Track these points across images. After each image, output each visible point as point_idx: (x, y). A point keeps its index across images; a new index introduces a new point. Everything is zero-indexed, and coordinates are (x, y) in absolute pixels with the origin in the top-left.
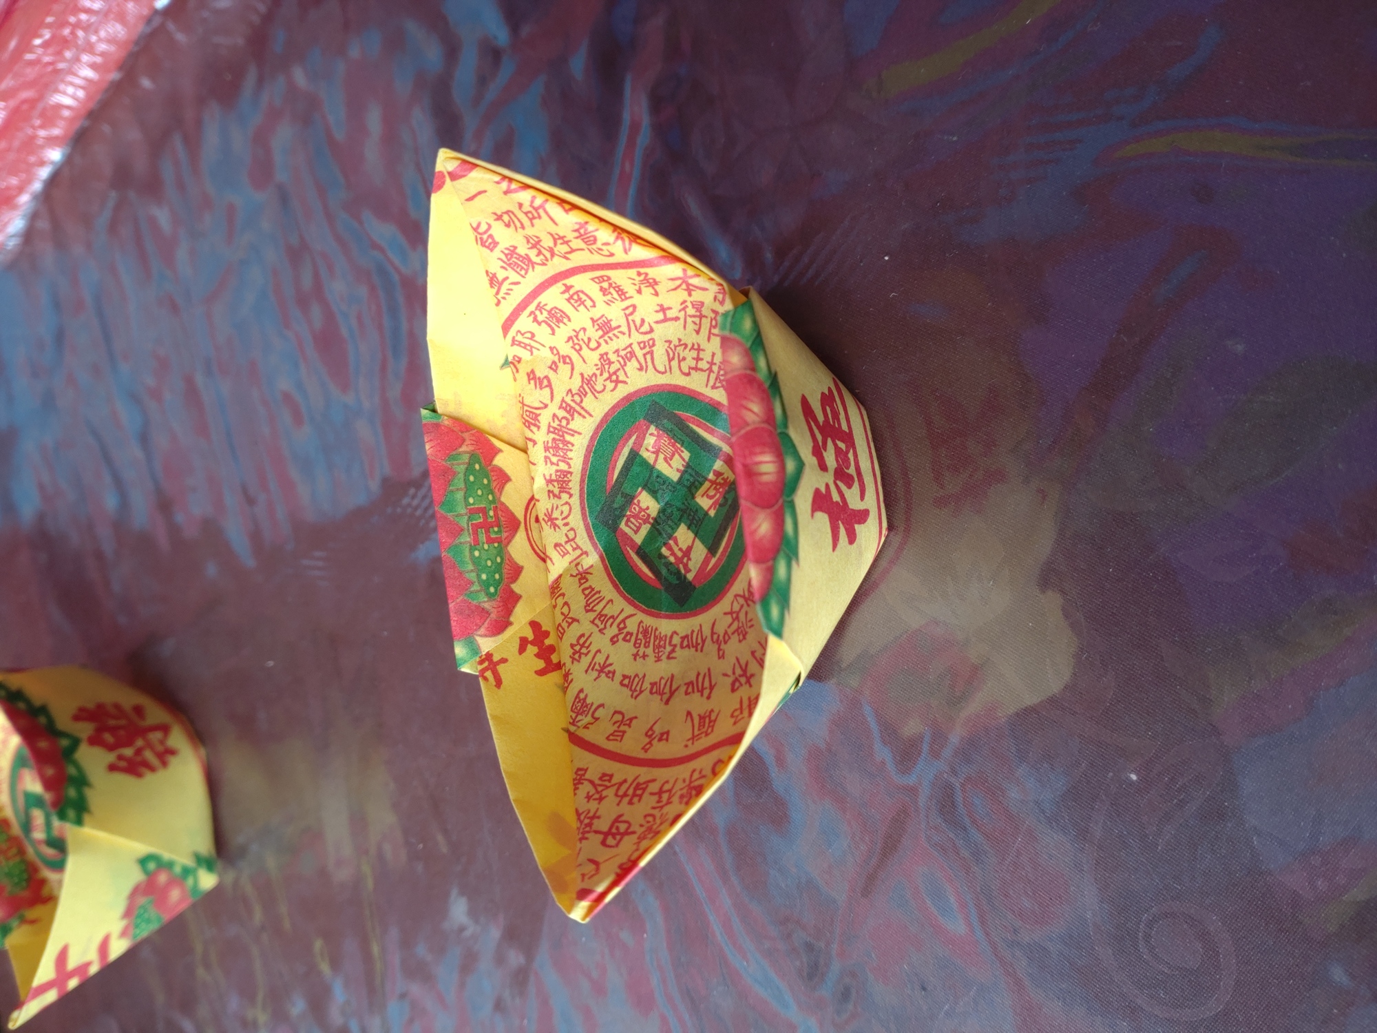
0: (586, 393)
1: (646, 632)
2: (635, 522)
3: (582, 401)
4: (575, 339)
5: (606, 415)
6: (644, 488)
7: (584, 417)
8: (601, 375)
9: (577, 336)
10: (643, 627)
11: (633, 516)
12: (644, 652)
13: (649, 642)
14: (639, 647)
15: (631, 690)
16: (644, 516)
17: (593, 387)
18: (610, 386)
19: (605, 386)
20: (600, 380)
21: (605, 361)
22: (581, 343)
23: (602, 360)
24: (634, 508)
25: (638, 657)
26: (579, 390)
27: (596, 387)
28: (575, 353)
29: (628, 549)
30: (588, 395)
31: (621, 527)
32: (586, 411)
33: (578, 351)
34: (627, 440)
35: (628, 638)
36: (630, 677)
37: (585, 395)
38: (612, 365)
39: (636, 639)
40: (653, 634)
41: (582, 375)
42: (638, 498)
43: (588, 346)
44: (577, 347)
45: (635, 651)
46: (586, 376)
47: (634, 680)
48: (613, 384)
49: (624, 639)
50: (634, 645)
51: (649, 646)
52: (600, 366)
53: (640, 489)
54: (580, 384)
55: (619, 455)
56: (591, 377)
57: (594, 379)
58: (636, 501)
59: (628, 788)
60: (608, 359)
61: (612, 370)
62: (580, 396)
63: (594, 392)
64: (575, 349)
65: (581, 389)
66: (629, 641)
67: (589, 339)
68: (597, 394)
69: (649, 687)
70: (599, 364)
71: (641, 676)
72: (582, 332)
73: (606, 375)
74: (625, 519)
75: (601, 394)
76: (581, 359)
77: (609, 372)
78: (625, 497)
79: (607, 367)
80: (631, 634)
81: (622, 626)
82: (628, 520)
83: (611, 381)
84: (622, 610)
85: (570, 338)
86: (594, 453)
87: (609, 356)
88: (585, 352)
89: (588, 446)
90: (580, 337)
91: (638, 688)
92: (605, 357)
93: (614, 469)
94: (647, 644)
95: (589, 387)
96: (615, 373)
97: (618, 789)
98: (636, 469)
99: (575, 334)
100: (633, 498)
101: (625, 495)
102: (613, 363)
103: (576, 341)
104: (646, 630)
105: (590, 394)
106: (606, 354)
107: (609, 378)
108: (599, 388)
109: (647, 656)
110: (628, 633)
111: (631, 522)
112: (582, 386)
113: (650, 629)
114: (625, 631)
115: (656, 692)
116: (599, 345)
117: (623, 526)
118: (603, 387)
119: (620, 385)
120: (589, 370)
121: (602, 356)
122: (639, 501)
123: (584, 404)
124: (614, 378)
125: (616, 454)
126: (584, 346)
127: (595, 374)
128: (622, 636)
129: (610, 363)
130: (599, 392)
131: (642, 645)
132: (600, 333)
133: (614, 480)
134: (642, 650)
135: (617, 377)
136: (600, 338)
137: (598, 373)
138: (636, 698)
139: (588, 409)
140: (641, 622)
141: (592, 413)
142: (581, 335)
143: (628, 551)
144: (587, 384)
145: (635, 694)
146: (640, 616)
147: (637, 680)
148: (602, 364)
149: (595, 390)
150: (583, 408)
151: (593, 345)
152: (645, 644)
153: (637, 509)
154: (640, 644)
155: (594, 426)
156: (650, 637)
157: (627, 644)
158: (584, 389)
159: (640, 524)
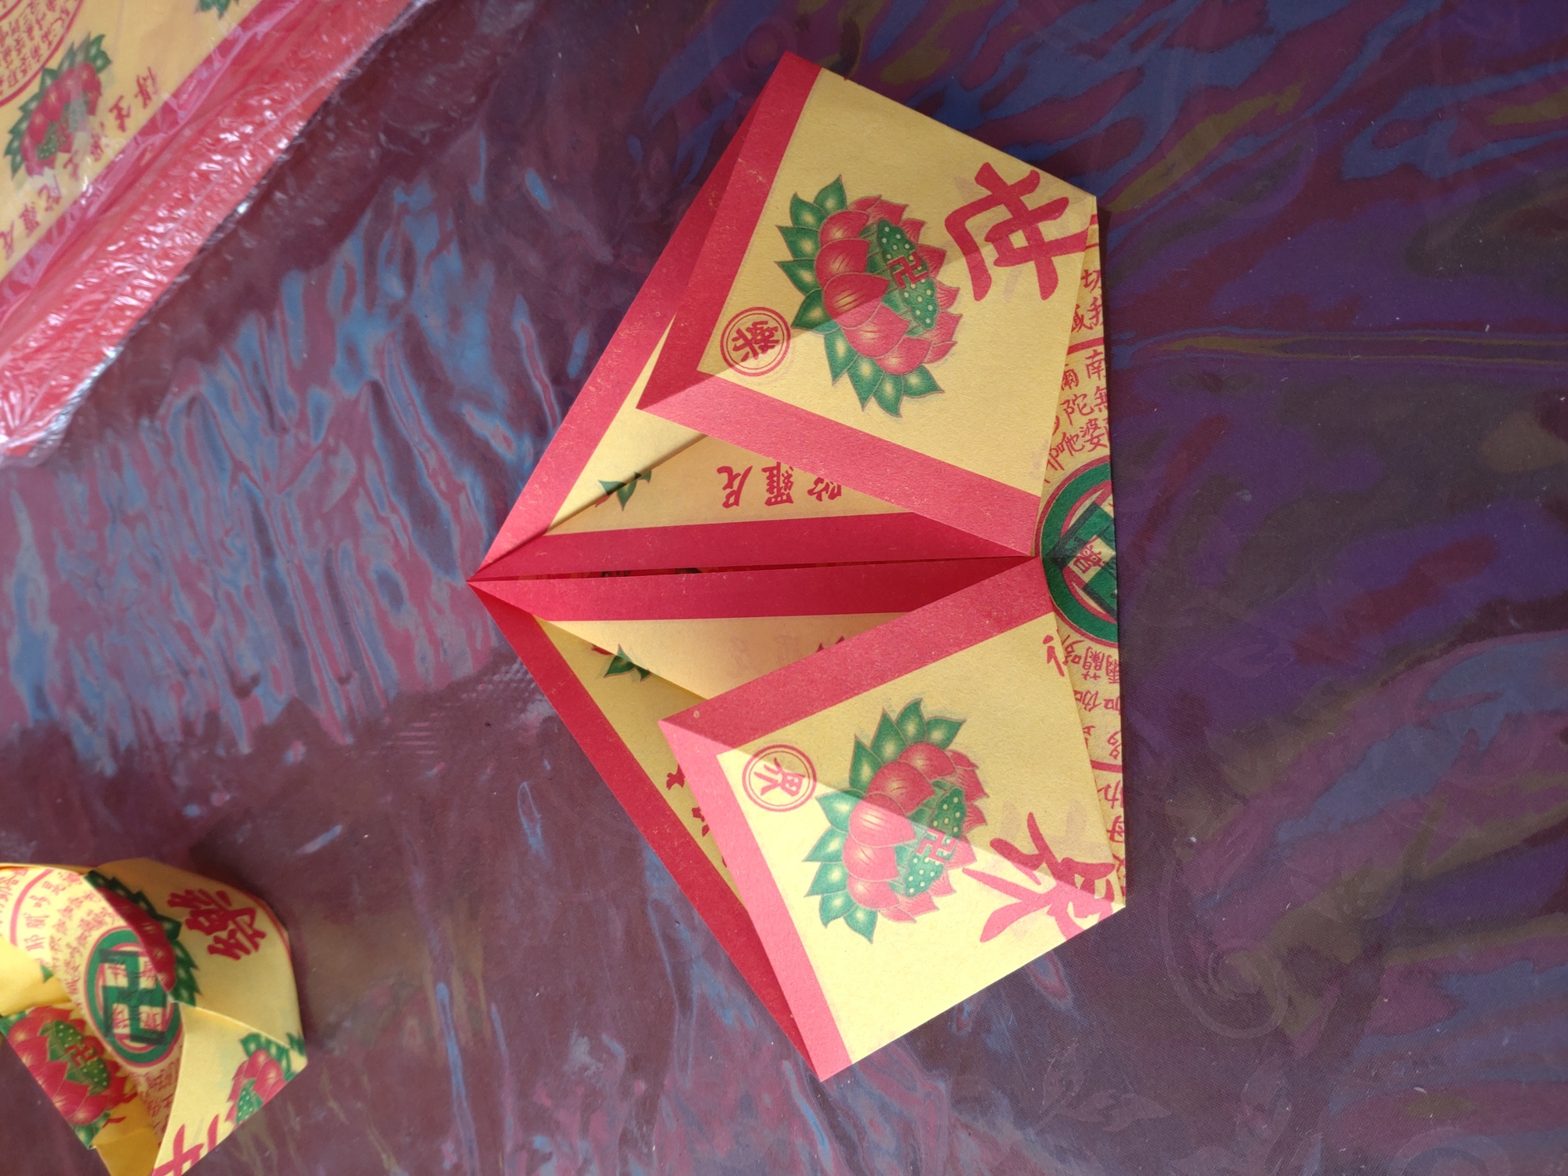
0: (1064, 450)
1: (1095, 657)
2: (1085, 564)
3: (1057, 456)
4: (1071, 402)
5: (1078, 470)
6: (1099, 536)
7: (1056, 469)
8: (1083, 436)
9: (1074, 401)
10: (1092, 652)
11: (1083, 558)
12: (1095, 674)
13: (1100, 666)
14: (1089, 669)
15: (1083, 703)
16: (1095, 559)
17: (1072, 446)
18: (1089, 446)
19: (1083, 447)
20: (1081, 441)
21: (1092, 425)
22: (1076, 407)
23: (1089, 425)
24: (1086, 552)
25: (1088, 677)
26: (1058, 446)
27: (1074, 446)
28: (1066, 415)
29: (1074, 584)
30: (1064, 452)
31: (1069, 565)
32: (1059, 465)
33: (1069, 414)
34: (1092, 494)
35: (1077, 660)
36: (1081, 693)
37: (1062, 451)
38: (1098, 430)
39: (1085, 662)
40: (1105, 660)
41: (1064, 434)
42: (1092, 544)
43: (1080, 411)
44: (1070, 410)
45: (1085, 672)
46: (1068, 435)
47: (1086, 695)
48: (1093, 446)
49: (1073, 661)
50: (1084, 666)
51: (1100, 669)
52: (1084, 429)
53: (1095, 536)
54: (1060, 441)
55: (1081, 505)
56: (1072, 438)
57: (1075, 439)
58: (1088, 546)
59: (1115, 794)
60: (1096, 424)
61: (1095, 434)
62: (1057, 452)
63: (1072, 449)
64: (1067, 412)
65: (1060, 446)
66: (1078, 663)
67: (1085, 405)
68: (1073, 452)
69: (1103, 703)
70: (1085, 427)
71: (1093, 693)
72: (1081, 399)
73: (1088, 437)
74: (1075, 559)
75: (1077, 453)
76: (1069, 421)
77: (1092, 435)
78: (1079, 541)
79: (1091, 431)
80: (1080, 658)
81: (1070, 649)
82: (1078, 560)
83: (1091, 443)
84: (1069, 636)
85: (1068, 401)
86: (1057, 501)
87: (1097, 422)
88: (1076, 416)
89: (1053, 494)
90: (1076, 402)
91: (1091, 702)
92: (1093, 422)
93: (1072, 516)
94: (1098, 667)
95: (1068, 446)
96: (1097, 437)
97: (1106, 794)
98: (1094, 519)
99: (1074, 398)
100: (1086, 543)
101: (1078, 540)
102: (1100, 428)
103: (1071, 405)
104: (1096, 655)
105: (1067, 451)
106: (1096, 420)
107: (1090, 441)
108: (1077, 447)
109: (1098, 677)
110: (1076, 656)
111: (1081, 563)
112: (1061, 444)
113: (1101, 655)
114: (1073, 654)
115: (1112, 708)
116: (1092, 411)
117: (1071, 565)
118: (1081, 447)
119: (1099, 448)
120: (1072, 431)
121: (1090, 421)
122: (1092, 547)
123: (1058, 459)
124: (1096, 440)
125: (1078, 504)
126: (1077, 409)
127: (1077, 436)
128: (1071, 658)
129: (1096, 427)
130: (1076, 451)
131: (1092, 668)
132: (1099, 401)
133: (1070, 526)
134: (1092, 672)
135: (1099, 440)
136: (1096, 405)
137: (1081, 434)
138: (1090, 710)
139: (1061, 462)
140: (1090, 648)
141: (1065, 467)
142: (1079, 401)
143: (1074, 587)
144: (1067, 443)
145: (1088, 707)
146: (1088, 643)
147: (1089, 696)
148: (1088, 428)
149: (1073, 449)
150: (1057, 462)
151: (1085, 411)
152: (1095, 667)
153: (1089, 552)
154: (1090, 666)
155: (1063, 478)
156: (1101, 662)
157: (1076, 665)
158: (1062, 446)
159: (1089, 565)
